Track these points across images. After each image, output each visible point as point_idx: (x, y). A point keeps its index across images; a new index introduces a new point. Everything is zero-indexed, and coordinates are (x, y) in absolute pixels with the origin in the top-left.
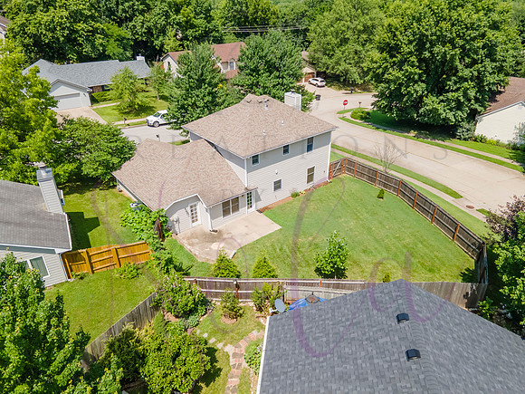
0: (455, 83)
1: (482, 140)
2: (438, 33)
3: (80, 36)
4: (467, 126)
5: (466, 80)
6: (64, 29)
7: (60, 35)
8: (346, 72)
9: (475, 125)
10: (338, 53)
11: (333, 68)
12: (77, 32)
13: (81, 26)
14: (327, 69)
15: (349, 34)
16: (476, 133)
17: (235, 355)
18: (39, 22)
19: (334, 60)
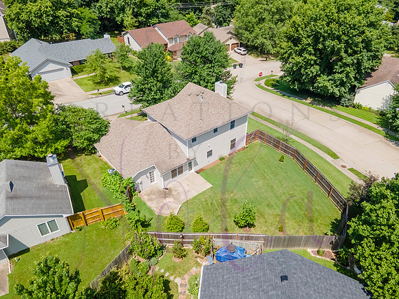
0: (341, 67)
1: (359, 107)
2: (329, 32)
3: (61, 20)
4: (349, 97)
5: (348, 65)
6: (48, 16)
7: (46, 20)
8: (263, 44)
9: (354, 96)
10: (257, 30)
11: (253, 41)
12: (58, 17)
13: (61, 13)
14: (248, 41)
15: (265, 15)
16: (354, 102)
17: (181, 285)
18: (30, 12)
19: (253, 35)
